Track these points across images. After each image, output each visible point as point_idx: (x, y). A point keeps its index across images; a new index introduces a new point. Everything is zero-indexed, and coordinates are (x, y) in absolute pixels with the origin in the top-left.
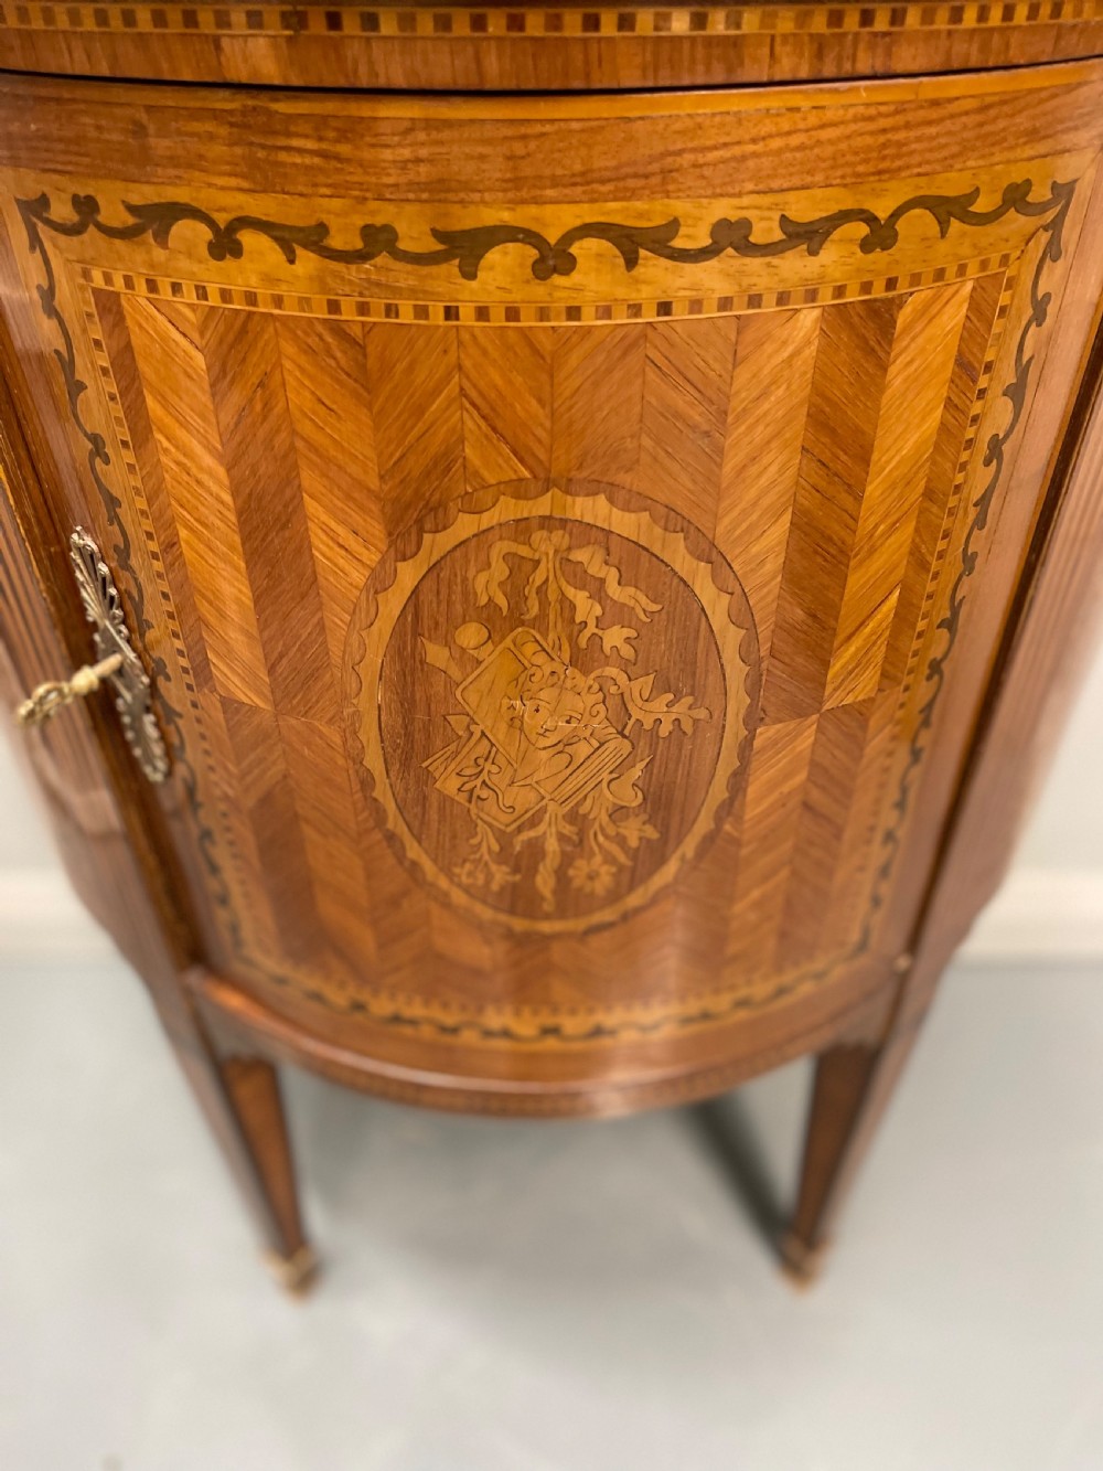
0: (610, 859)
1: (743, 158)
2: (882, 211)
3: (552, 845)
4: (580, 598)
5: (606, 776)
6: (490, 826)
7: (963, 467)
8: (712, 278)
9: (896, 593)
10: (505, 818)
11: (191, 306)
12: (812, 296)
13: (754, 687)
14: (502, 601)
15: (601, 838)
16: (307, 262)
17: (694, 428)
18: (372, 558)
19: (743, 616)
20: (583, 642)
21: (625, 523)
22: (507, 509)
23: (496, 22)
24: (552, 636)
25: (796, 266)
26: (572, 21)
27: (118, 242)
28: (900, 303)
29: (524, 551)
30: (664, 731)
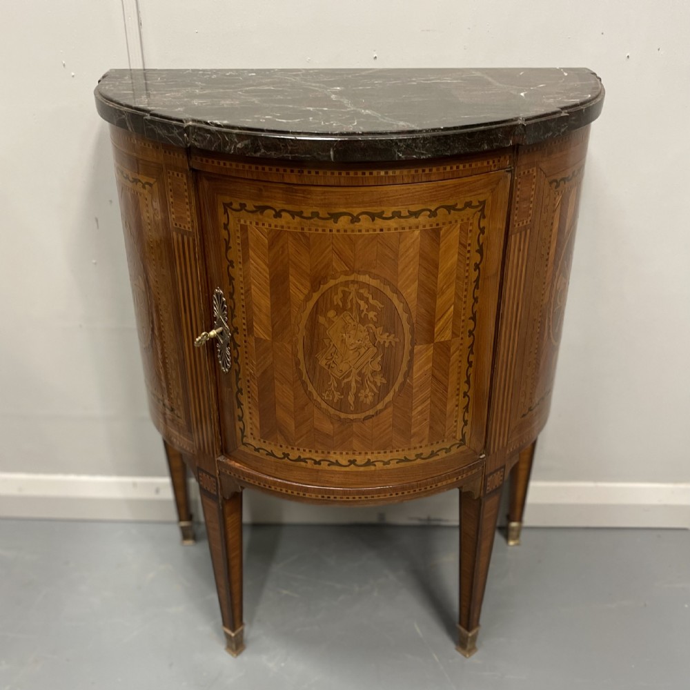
0: (372, 391)
1: (398, 199)
2: (433, 209)
3: (353, 384)
4: (362, 303)
5: (370, 360)
6: (335, 377)
7: (467, 271)
8: (393, 223)
9: (453, 307)
10: (339, 374)
11: (267, 229)
12: (417, 227)
13: (412, 332)
14: (341, 304)
15: (368, 382)
16: (297, 219)
17: (390, 258)
18: (306, 292)
19: (407, 310)
20: (363, 316)
21: (373, 282)
22: (343, 278)
23: (344, 173)
24: (354, 314)
25: (413, 221)
26: (360, 173)
27: (250, 214)
28: (441, 229)
29: (346, 289)
30: (387, 345)
